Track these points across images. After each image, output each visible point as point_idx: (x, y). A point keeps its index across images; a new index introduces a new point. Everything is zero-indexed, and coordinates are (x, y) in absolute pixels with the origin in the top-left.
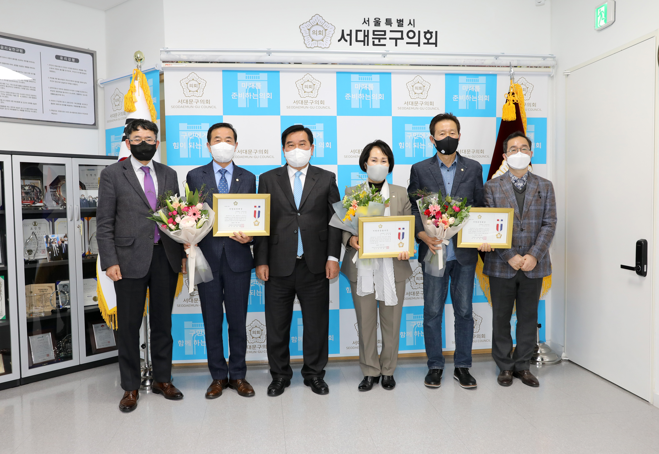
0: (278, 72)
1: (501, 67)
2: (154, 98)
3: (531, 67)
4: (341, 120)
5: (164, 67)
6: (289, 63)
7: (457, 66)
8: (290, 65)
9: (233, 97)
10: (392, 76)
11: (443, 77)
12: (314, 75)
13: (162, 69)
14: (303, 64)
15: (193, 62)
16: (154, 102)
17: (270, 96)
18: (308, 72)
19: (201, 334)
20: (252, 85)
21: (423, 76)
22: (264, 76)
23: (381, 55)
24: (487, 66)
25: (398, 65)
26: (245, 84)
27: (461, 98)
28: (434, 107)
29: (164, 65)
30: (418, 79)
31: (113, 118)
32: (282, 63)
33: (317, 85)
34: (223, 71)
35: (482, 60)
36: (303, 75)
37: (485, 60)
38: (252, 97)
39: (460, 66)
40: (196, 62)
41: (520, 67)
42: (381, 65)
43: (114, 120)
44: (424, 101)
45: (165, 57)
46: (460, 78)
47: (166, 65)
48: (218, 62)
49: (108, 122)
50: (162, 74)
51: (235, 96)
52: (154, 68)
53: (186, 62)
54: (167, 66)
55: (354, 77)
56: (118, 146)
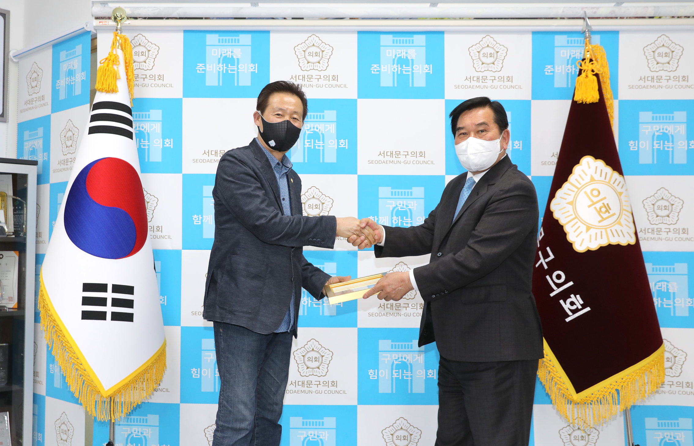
0: (268, 32)
1: (627, 18)
2: (83, 73)
3: (678, 17)
4: (364, 105)
5: (96, 26)
6: (285, 18)
7: (552, 18)
8: (285, 21)
9: (198, 70)
10: (446, 36)
11: (529, 37)
12: (322, 36)
13: (96, 30)
14: (306, 20)
15: (140, 18)
16: (83, 79)
17: (255, 69)
18: (314, 31)
19: (140, 434)
20: (227, 52)
21: (496, 36)
22: (246, 39)
23: (429, 4)
24: (603, 18)
25: (455, 19)
26: (216, 50)
27: (558, 70)
28: (513, 84)
29: (96, 23)
30: (488, 40)
31: (29, 106)
32: (273, 18)
33: (328, 51)
34: (185, 31)
35: (593, 8)
36: (305, 36)
37: (598, 8)
38: (227, 70)
39: (556, 18)
40: (145, 18)
41: (660, 18)
42: (428, 20)
43: (30, 109)
44: (497, 75)
45: (98, 10)
46: (557, 38)
47: (100, 22)
48: (176, 18)
49: (21, 111)
50: (94, 39)
51: (201, 69)
52: (84, 28)
53: (130, 18)
54: (101, 24)
55: (385, 39)
56: (32, 147)
